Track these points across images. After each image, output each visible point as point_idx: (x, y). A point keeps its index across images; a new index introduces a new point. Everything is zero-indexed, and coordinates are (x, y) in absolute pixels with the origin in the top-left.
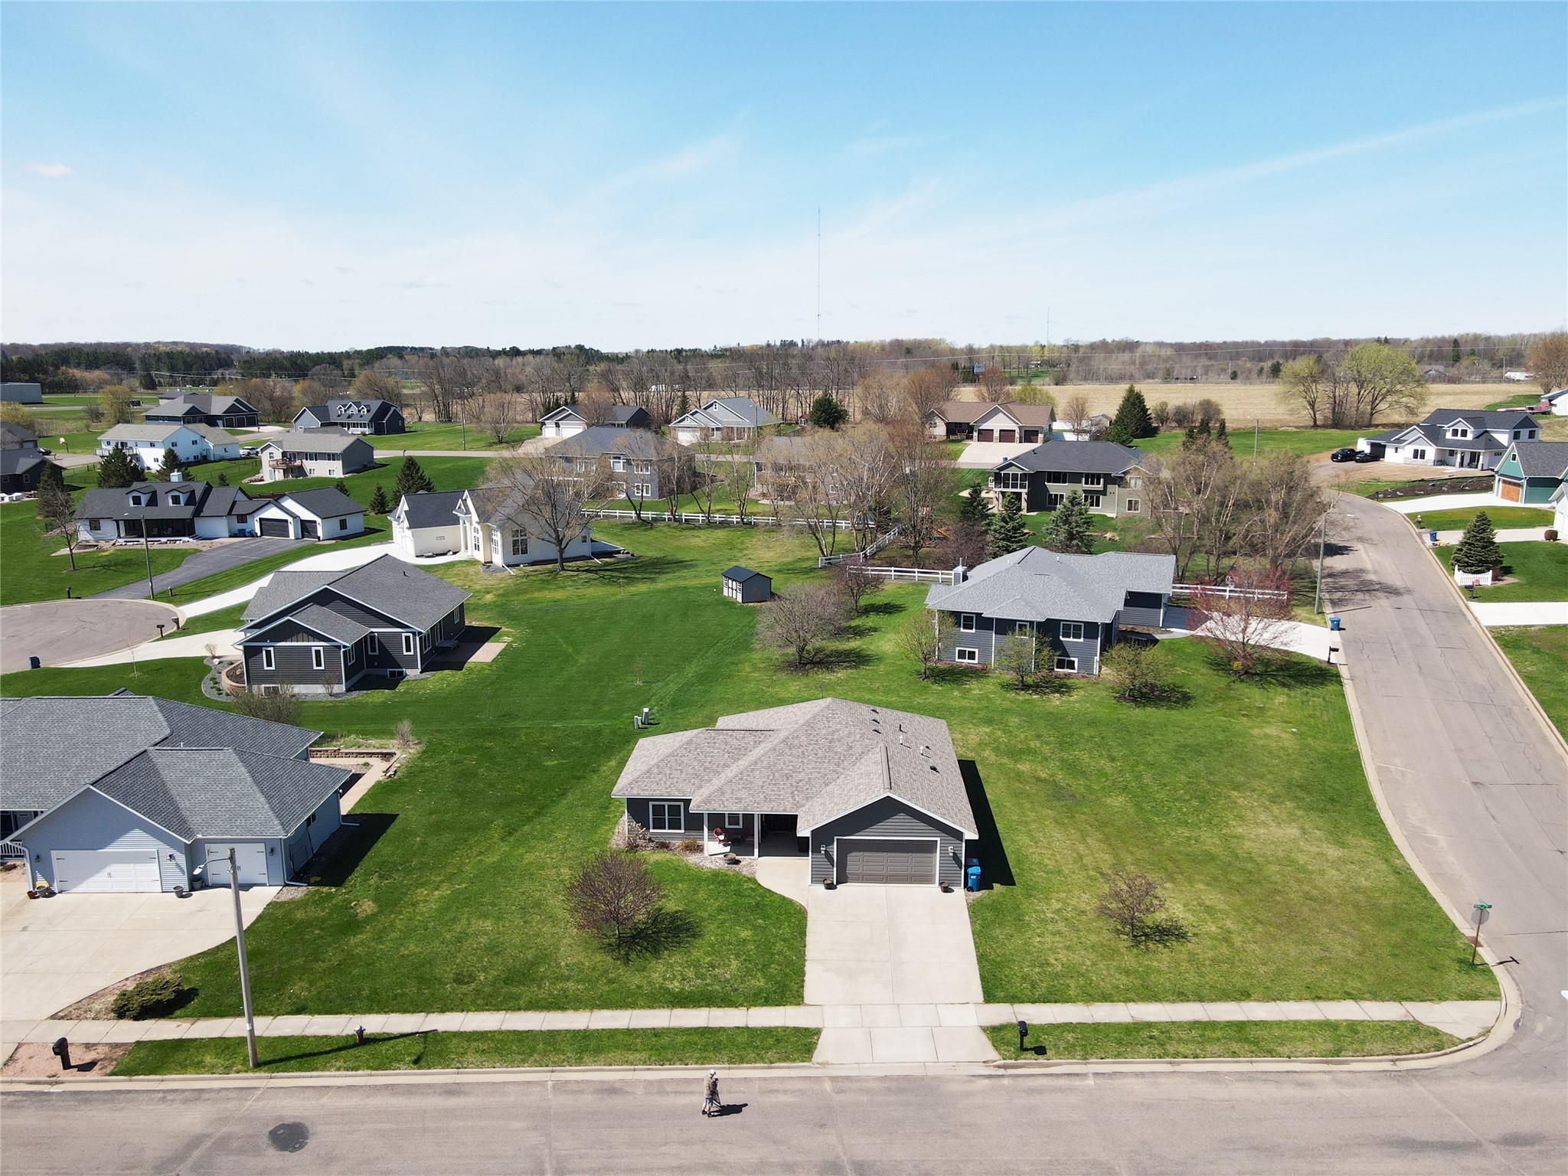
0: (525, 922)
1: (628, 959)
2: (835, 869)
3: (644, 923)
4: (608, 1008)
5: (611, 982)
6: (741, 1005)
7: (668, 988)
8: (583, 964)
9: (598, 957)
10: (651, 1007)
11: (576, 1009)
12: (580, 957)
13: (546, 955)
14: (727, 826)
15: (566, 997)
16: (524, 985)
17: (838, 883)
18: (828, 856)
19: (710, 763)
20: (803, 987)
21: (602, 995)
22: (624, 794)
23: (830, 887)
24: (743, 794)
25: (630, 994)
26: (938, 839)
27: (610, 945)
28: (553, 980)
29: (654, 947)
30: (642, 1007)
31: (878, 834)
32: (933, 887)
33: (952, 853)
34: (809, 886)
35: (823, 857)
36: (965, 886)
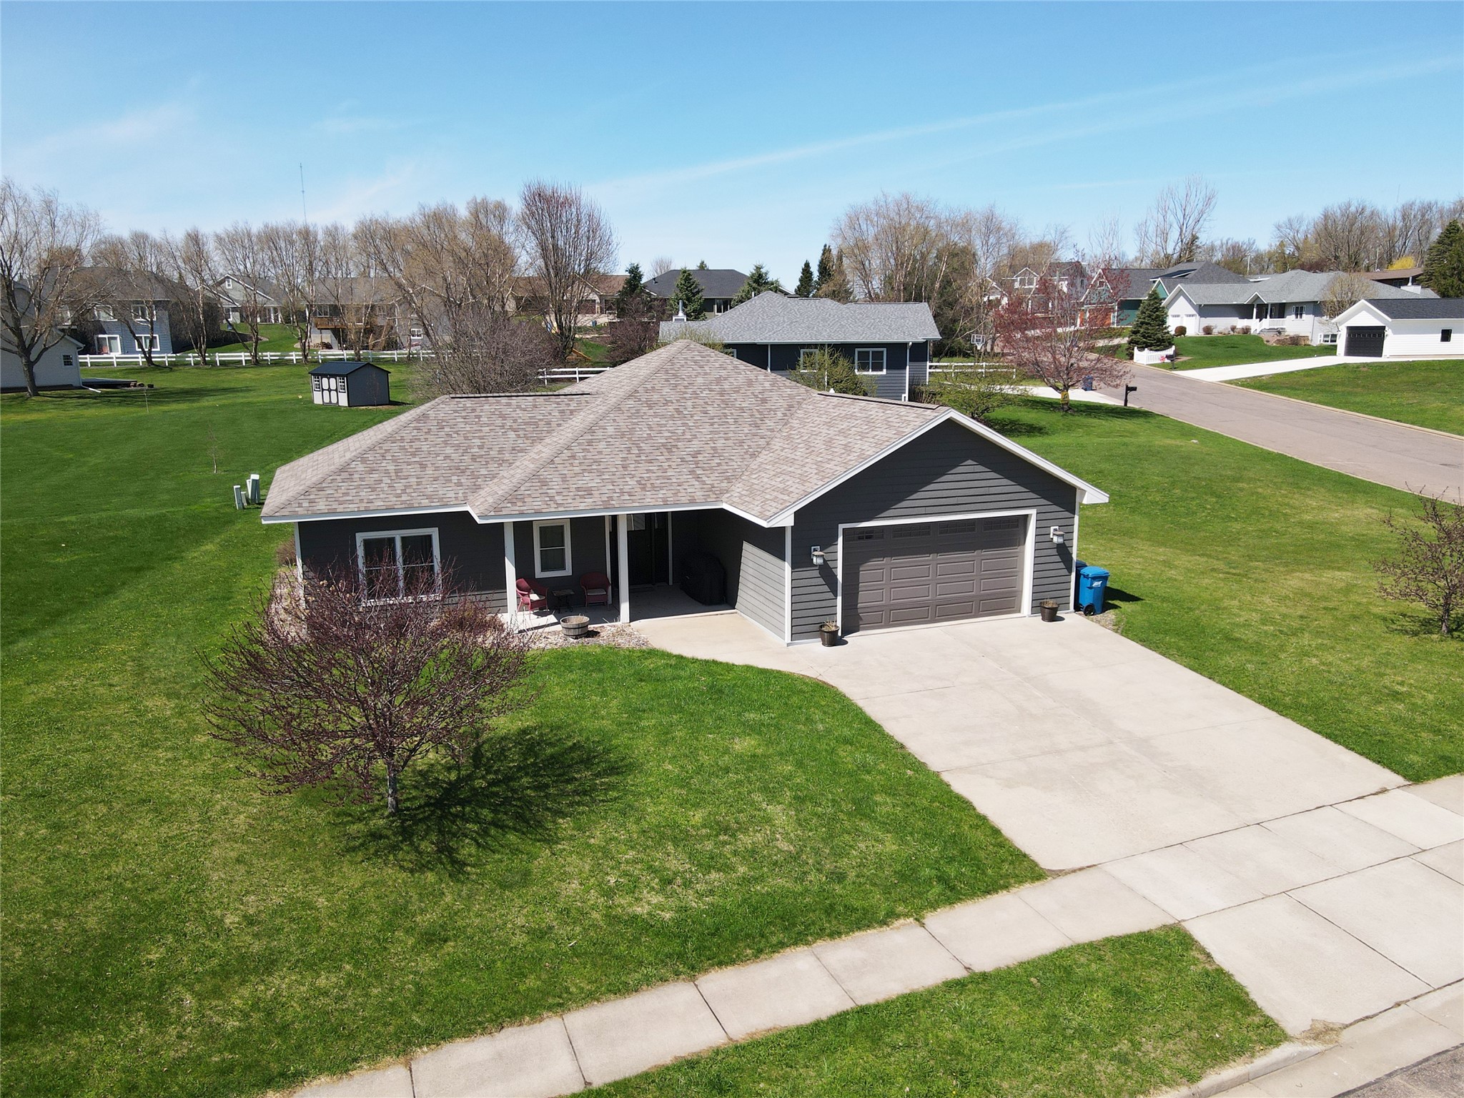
0: (57, 827)
1: (454, 862)
2: (839, 599)
3: (449, 769)
4: (468, 1032)
5: (432, 938)
6: (892, 915)
7: (635, 918)
8: (309, 905)
9: (353, 876)
10: (622, 990)
11: (341, 1067)
12: (293, 886)
13: (160, 905)
14: (539, 574)
15: (282, 1031)
16: (87, 1026)
17: (846, 632)
18: (826, 572)
19: (481, 447)
21: (421, 990)
22: (295, 515)
23: (834, 640)
24: (590, 481)
25: (521, 965)
26: (1033, 512)
27: (375, 836)
28: (210, 983)
29: (519, 817)
30: (591, 997)
31: (922, 510)
32: (1019, 612)
33: (1056, 539)
34: (788, 645)
35: (816, 573)
36: (1077, 608)
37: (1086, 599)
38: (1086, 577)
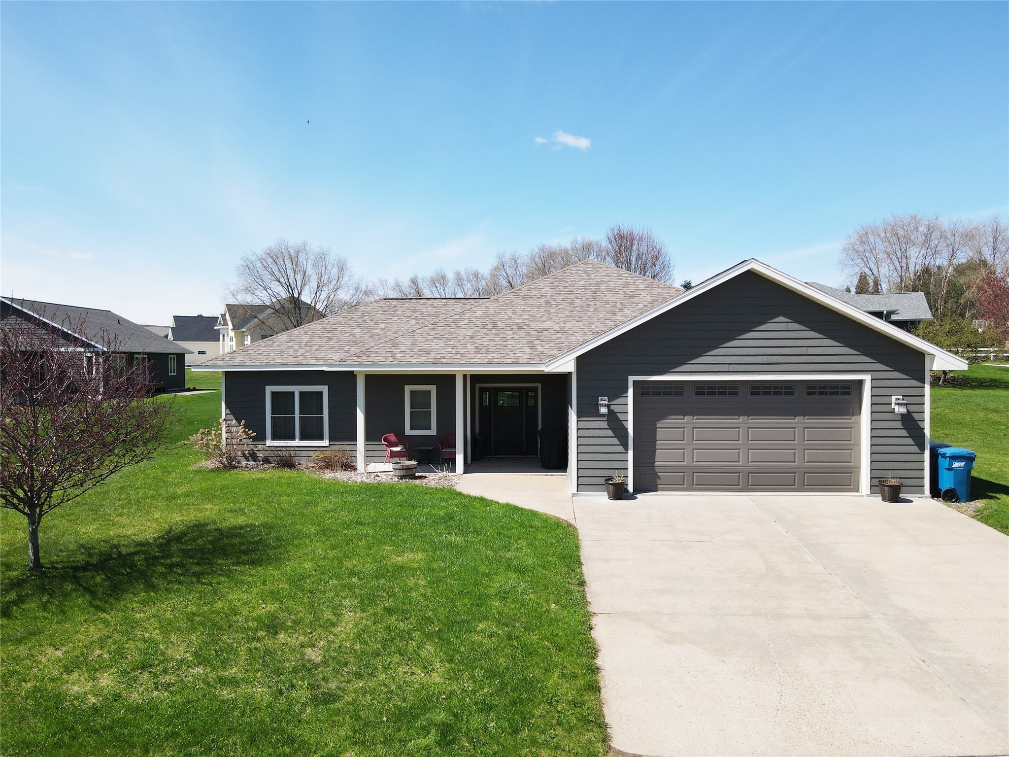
2: (631, 453)
14: (408, 431)
17: (637, 488)
18: (615, 423)
20: (594, 688)
22: (215, 365)
23: (619, 493)
26: (867, 378)
31: (725, 368)
32: (858, 491)
33: (897, 409)
34: (573, 495)
35: (605, 424)
36: (935, 492)
37: (946, 482)
38: (944, 456)
